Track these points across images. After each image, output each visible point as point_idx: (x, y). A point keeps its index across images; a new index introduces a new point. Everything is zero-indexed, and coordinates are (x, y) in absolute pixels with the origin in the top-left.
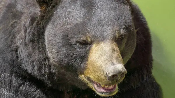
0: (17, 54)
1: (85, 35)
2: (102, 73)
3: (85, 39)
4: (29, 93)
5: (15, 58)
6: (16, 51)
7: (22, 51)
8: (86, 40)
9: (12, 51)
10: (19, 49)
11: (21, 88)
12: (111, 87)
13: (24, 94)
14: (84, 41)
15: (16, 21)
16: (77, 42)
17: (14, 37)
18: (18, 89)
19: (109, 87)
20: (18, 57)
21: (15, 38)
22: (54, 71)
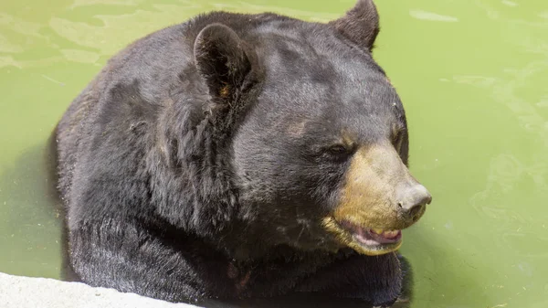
0: (149, 189)
1: (341, 135)
2: (387, 206)
3: (340, 142)
5: (144, 195)
6: (147, 183)
7: (158, 183)
9: (139, 182)
10: (153, 178)
14: (338, 146)
16: (324, 150)
17: (142, 153)
20: (149, 195)
21: (143, 155)
22: (246, 216)
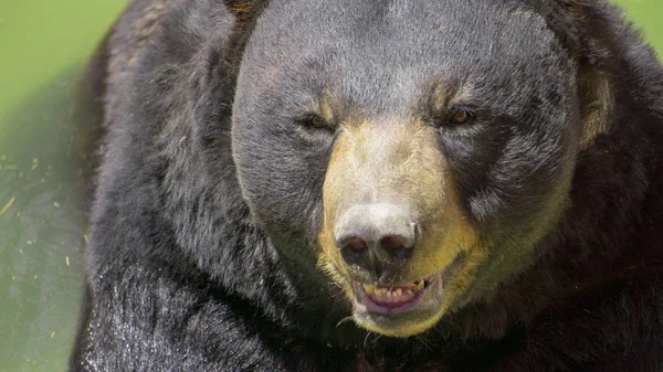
3: (315, 108)
4: (224, 343)
8: (318, 113)
11: (194, 323)
12: (395, 294)
13: (206, 349)
15: (175, 66)
18: (182, 328)
19: (389, 294)
